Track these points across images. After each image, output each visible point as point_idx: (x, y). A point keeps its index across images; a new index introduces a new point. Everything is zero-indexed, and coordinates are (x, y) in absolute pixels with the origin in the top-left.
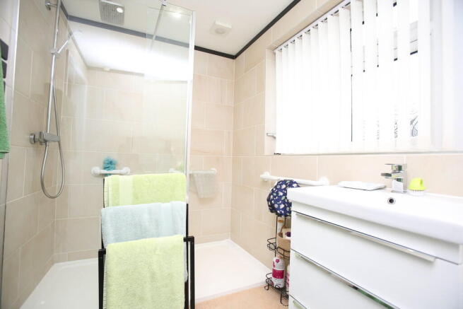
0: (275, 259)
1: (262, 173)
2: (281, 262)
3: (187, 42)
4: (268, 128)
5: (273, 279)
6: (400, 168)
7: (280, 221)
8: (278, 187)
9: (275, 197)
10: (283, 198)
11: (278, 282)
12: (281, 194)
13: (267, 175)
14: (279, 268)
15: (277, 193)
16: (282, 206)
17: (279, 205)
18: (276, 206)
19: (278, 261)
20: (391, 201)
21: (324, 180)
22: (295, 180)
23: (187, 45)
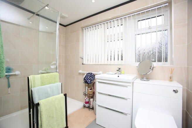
0: (86, 98)
1: (79, 71)
2: (88, 98)
3: (56, 21)
4: (81, 55)
5: (85, 104)
6: (120, 69)
7: (87, 86)
8: (87, 75)
9: (86, 78)
10: (89, 78)
11: (87, 105)
12: (88, 77)
13: (80, 71)
14: (87, 100)
15: (87, 77)
16: (89, 81)
17: (88, 81)
18: (87, 81)
19: (87, 99)
20: (118, 76)
21: (101, 72)
22: (92, 73)
23: (56, 22)
